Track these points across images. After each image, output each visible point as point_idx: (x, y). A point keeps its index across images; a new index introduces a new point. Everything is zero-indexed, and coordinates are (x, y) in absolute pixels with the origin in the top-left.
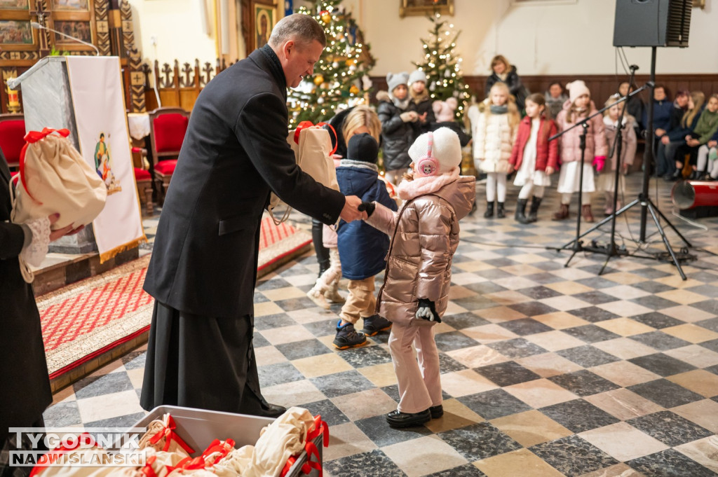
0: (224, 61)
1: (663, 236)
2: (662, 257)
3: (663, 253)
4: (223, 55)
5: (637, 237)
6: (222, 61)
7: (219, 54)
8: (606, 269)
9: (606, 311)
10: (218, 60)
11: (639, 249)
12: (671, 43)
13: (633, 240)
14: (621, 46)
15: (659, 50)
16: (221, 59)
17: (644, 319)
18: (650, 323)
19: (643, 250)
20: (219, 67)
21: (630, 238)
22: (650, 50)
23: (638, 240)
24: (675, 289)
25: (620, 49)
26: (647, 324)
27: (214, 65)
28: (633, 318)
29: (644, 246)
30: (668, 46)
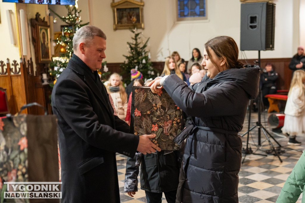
0: (24, 59)
1: (269, 141)
2: (268, 153)
3: (269, 150)
4: (24, 56)
5: (257, 143)
6: (23, 59)
7: (21, 56)
8: (245, 160)
9: (250, 179)
10: (21, 59)
11: (258, 149)
12: (267, 49)
13: (255, 145)
14: (244, 50)
15: (262, 52)
16: (23, 58)
17: (267, 181)
18: (271, 183)
19: (260, 150)
20: (22, 63)
21: (253, 144)
22: (257, 52)
23: (257, 145)
24: (278, 167)
25: (243, 52)
26: (270, 183)
27: (19, 61)
28: (263, 181)
29: (261, 148)
30: (266, 50)
